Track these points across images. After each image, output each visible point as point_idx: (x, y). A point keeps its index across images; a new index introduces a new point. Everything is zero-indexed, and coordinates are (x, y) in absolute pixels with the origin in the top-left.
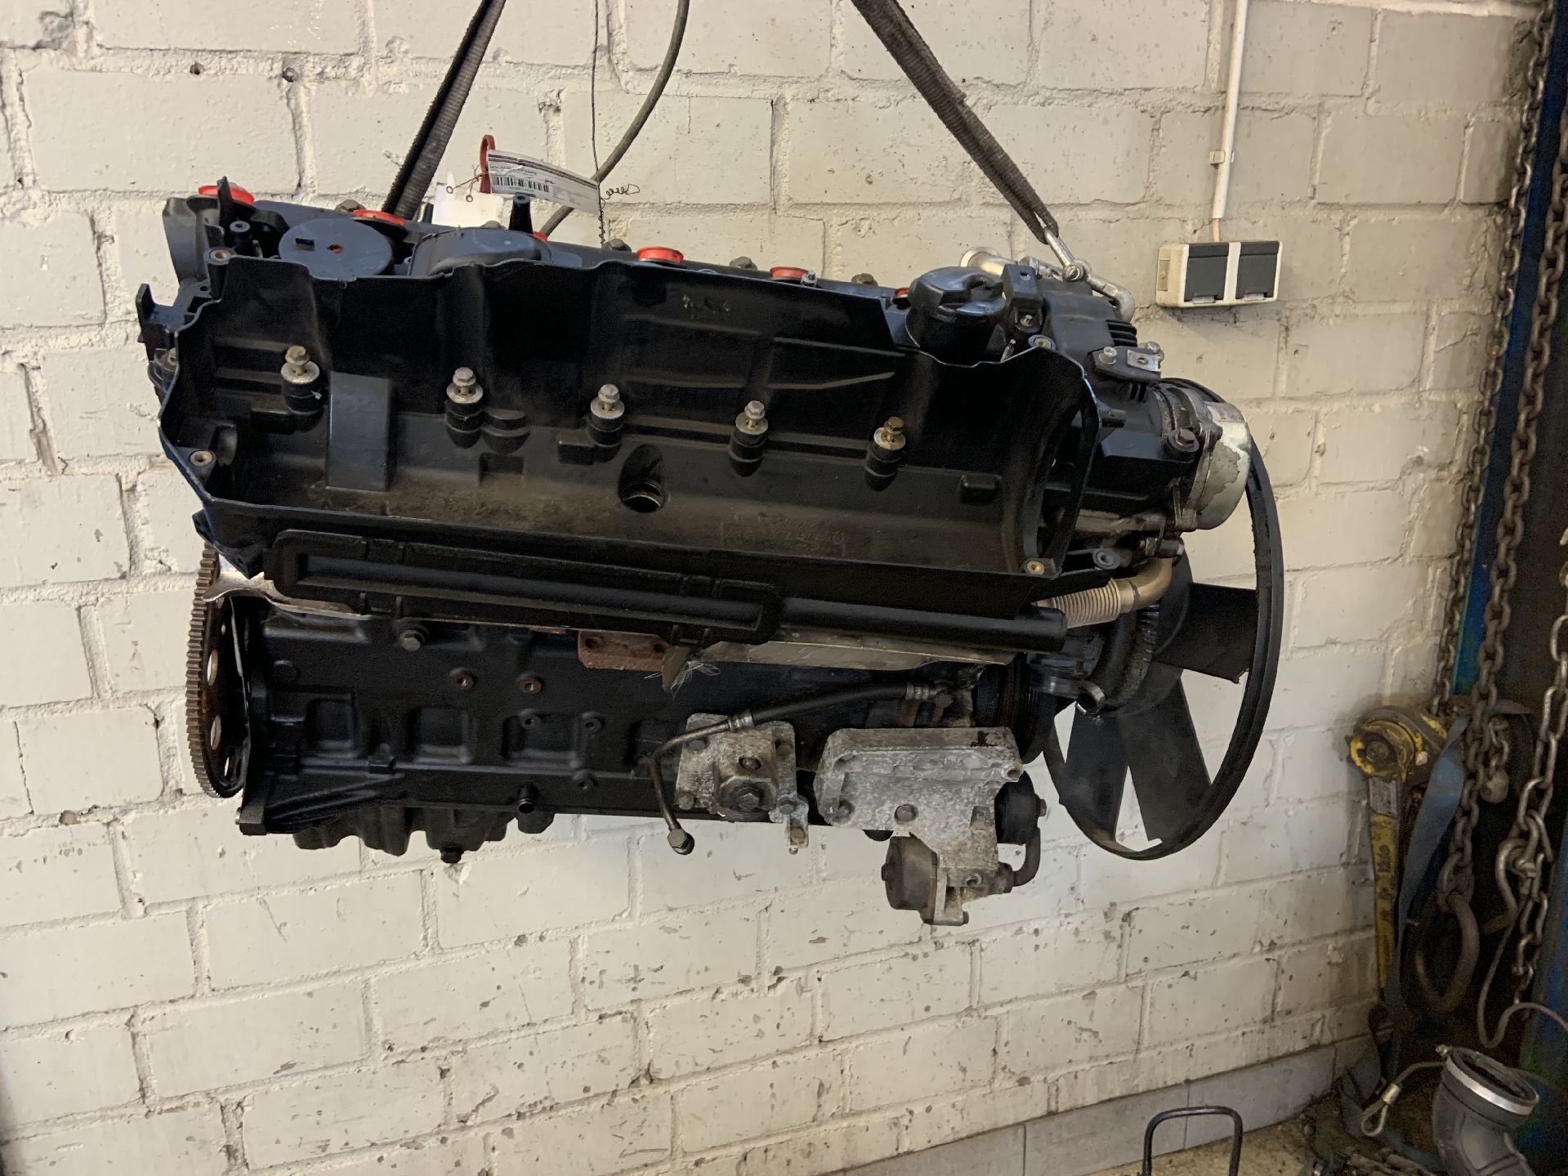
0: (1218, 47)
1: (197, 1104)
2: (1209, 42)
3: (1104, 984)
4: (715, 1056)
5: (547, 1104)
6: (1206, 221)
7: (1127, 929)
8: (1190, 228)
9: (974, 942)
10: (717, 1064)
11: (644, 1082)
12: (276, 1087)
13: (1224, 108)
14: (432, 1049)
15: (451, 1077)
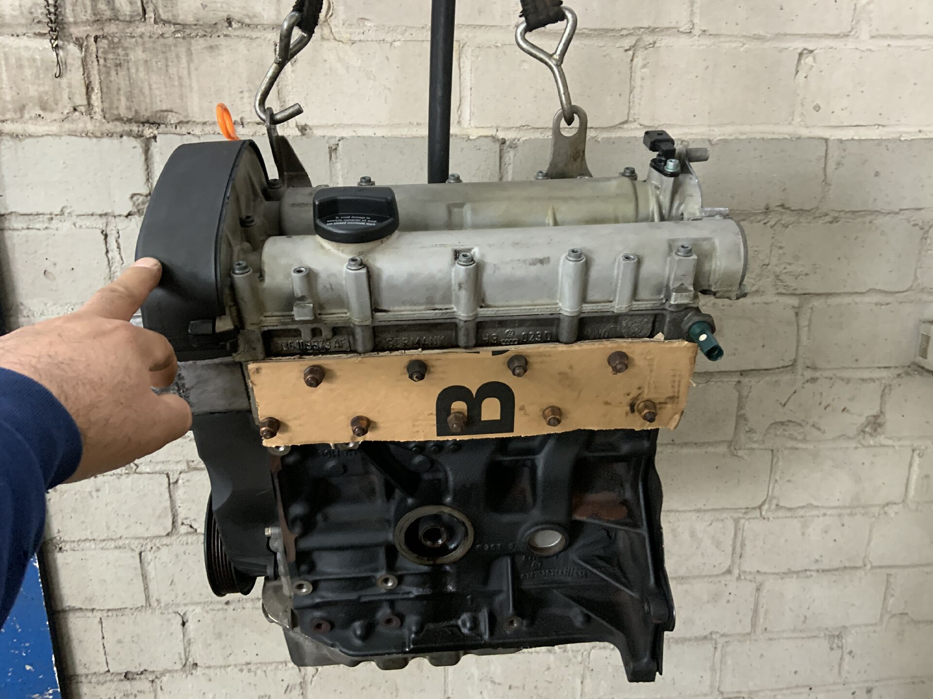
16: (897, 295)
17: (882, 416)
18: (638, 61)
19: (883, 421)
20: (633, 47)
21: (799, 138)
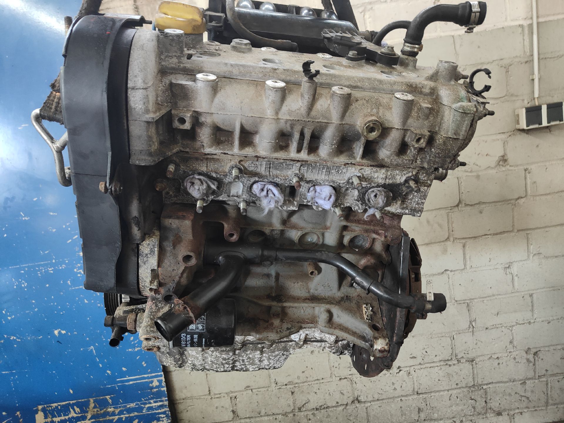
0: (528, 40)
1: (224, 397)
2: (524, 40)
3: (529, 379)
4: (380, 396)
5: (325, 406)
6: (532, 99)
7: (536, 358)
8: (526, 102)
9: (472, 361)
10: (381, 398)
11: (356, 402)
12: (245, 393)
13: (533, 60)
14: (289, 385)
15: (295, 394)
16: (501, 99)
17: (505, 156)
18: (367, 16)
19: (507, 158)
20: (364, 11)
21: (441, 37)
